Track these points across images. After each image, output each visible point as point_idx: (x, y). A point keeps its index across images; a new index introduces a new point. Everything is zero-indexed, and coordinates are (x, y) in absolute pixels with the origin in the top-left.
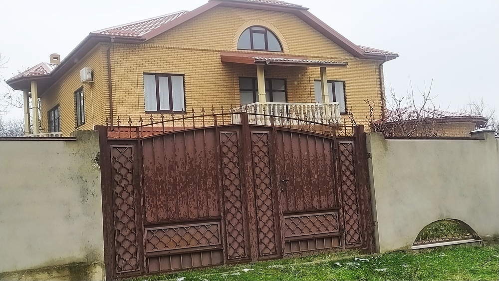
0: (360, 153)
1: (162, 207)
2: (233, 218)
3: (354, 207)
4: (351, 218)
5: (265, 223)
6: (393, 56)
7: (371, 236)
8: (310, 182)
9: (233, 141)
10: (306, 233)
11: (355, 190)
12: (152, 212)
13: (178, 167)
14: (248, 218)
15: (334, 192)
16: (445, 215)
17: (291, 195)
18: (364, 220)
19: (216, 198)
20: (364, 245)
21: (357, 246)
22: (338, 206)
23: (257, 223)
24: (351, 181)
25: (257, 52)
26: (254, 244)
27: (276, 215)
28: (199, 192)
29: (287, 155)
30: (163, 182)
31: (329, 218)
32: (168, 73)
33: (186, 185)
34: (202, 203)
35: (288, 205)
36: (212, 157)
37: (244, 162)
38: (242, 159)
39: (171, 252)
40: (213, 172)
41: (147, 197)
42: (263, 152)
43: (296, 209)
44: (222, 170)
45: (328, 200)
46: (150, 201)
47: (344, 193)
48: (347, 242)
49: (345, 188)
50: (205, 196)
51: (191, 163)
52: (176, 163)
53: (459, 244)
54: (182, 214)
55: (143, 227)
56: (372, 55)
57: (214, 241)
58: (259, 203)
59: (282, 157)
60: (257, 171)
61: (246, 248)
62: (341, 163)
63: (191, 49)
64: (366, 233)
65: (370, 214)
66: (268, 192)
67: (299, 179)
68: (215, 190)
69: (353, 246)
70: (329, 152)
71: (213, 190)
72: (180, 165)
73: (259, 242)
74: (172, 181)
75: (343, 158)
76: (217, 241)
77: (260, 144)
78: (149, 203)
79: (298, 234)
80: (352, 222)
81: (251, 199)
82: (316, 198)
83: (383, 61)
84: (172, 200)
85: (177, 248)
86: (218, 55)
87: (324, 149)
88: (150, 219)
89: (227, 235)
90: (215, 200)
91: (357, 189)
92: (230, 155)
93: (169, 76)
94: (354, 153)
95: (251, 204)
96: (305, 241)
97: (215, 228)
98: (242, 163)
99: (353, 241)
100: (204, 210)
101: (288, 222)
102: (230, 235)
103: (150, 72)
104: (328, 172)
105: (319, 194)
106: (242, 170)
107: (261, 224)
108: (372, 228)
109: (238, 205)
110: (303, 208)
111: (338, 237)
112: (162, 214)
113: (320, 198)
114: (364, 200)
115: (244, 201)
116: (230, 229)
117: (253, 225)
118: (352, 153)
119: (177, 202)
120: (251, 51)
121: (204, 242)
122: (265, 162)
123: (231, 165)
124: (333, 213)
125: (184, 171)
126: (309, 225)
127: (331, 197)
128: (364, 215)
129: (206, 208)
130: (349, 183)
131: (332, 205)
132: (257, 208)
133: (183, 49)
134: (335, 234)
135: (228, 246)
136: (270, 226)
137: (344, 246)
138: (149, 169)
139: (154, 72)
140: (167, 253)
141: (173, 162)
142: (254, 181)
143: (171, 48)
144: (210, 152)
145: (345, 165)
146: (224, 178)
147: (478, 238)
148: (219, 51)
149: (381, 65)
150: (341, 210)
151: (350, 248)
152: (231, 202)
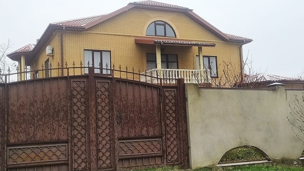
0: (180, 98)
1: (22, 133)
2: (79, 141)
3: (175, 136)
4: (171, 143)
5: (103, 145)
6: (249, 41)
7: (187, 157)
8: (141, 118)
9: (82, 87)
10: (136, 153)
11: (176, 123)
12: (14, 135)
13: (37, 104)
14: (90, 142)
15: (159, 125)
16: (244, 143)
17: (126, 126)
18: (182, 145)
19: (66, 127)
20: (181, 163)
21: (176, 163)
22: (162, 135)
23: (97, 145)
24: (173, 117)
25: (159, 37)
26: (94, 160)
27: (112, 140)
28: (53, 122)
29: (124, 98)
30: (24, 114)
31: (155, 143)
32: (100, 49)
33: (43, 117)
34: (54, 130)
35: (122, 133)
36: (64, 98)
37: (89, 102)
38: (88, 99)
39: (28, 165)
40: (64, 108)
41: (10, 125)
42: (105, 95)
43: (129, 136)
44: (71, 107)
45: (154, 130)
46: (13, 128)
47: (166, 125)
48: (168, 160)
49: (168, 122)
50: (57, 125)
51: (47, 101)
52: (36, 101)
53: (254, 164)
54: (38, 138)
55: (6, 147)
56: (235, 40)
57: (63, 158)
58: (100, 131)
59: (120, 99)
60: (100, 108)
61: (87, 163)
62: (165, 105)
63: (116, 35)
64: (182, 155)
65: (186, 141)
66: (107, 123)
67: (132, 115)
68: (65, 121)
69: (173, 163)
70: (157, 97)
71: (63, 121)
72: (39, 103)
73: (98, 159)
74: (32, 114)
75: (167, 101)
76: (65, 157)
77: (103, 90)
78: (12, 129)
79: (129, 153)
80: (172, 146)
81: (93, 128)
82: (145, 129)
83: (242, 44)
84: (31, 127)
85: (32, 162)
86: (133, 39)
87: (152, 94)
88: (12, 141)
89: (73, 153)
90: (65, 128)
91: (178, 123)
92: (79, 96)
93: (101, 52)
94: (176, 98)
95: (92, 132)
96: (135, 159)
97: (64, 148)
98: (88, 103)
99: (172, 160)
100: (56, 135)
101: (122, 145)
102: (75, 154)
103: (89, 49)
104: (155, 110)
105: (148, 126)
106: (87, 107)
107: (101, 146)
108: (187, 151)
109: (83, 132)
110: (134, 136)
111: (161, 156)
112: (23, 137)
113: (148, 128)
114: (182, 131)
115: (88, 129)
116: (76, 149)
117: (93, 147)
118: (175, 97)
119: (35, 129)
120: (155, 37)
121: (54, 158)
122: (106, 102)
123: (79, 104)
124: (158, 139)
125: (42, 107)
126: (139, 148)
127: (157, 128)
128: (182, 142)
129: (58, 134)
130: (171, 118)
131: (157, 134)
132: (98, 135)
133: (110, 35)
134: (158, 154)
135: (74, 161)
136: (108, 148)
137: (165, 163)
138: (14, 105)
139: (91, 49)
140: (24, 165)
141: (33, 100)
142: (96, 115)
143: (103, 34)
144: (63, 94)
145: (169, 106)
146: (73, 113)
147: (269, 160)
148: (133, 36)
149: (241, 46)
150: (164, 138)
151: (170, 165)
152: (77, 130)
